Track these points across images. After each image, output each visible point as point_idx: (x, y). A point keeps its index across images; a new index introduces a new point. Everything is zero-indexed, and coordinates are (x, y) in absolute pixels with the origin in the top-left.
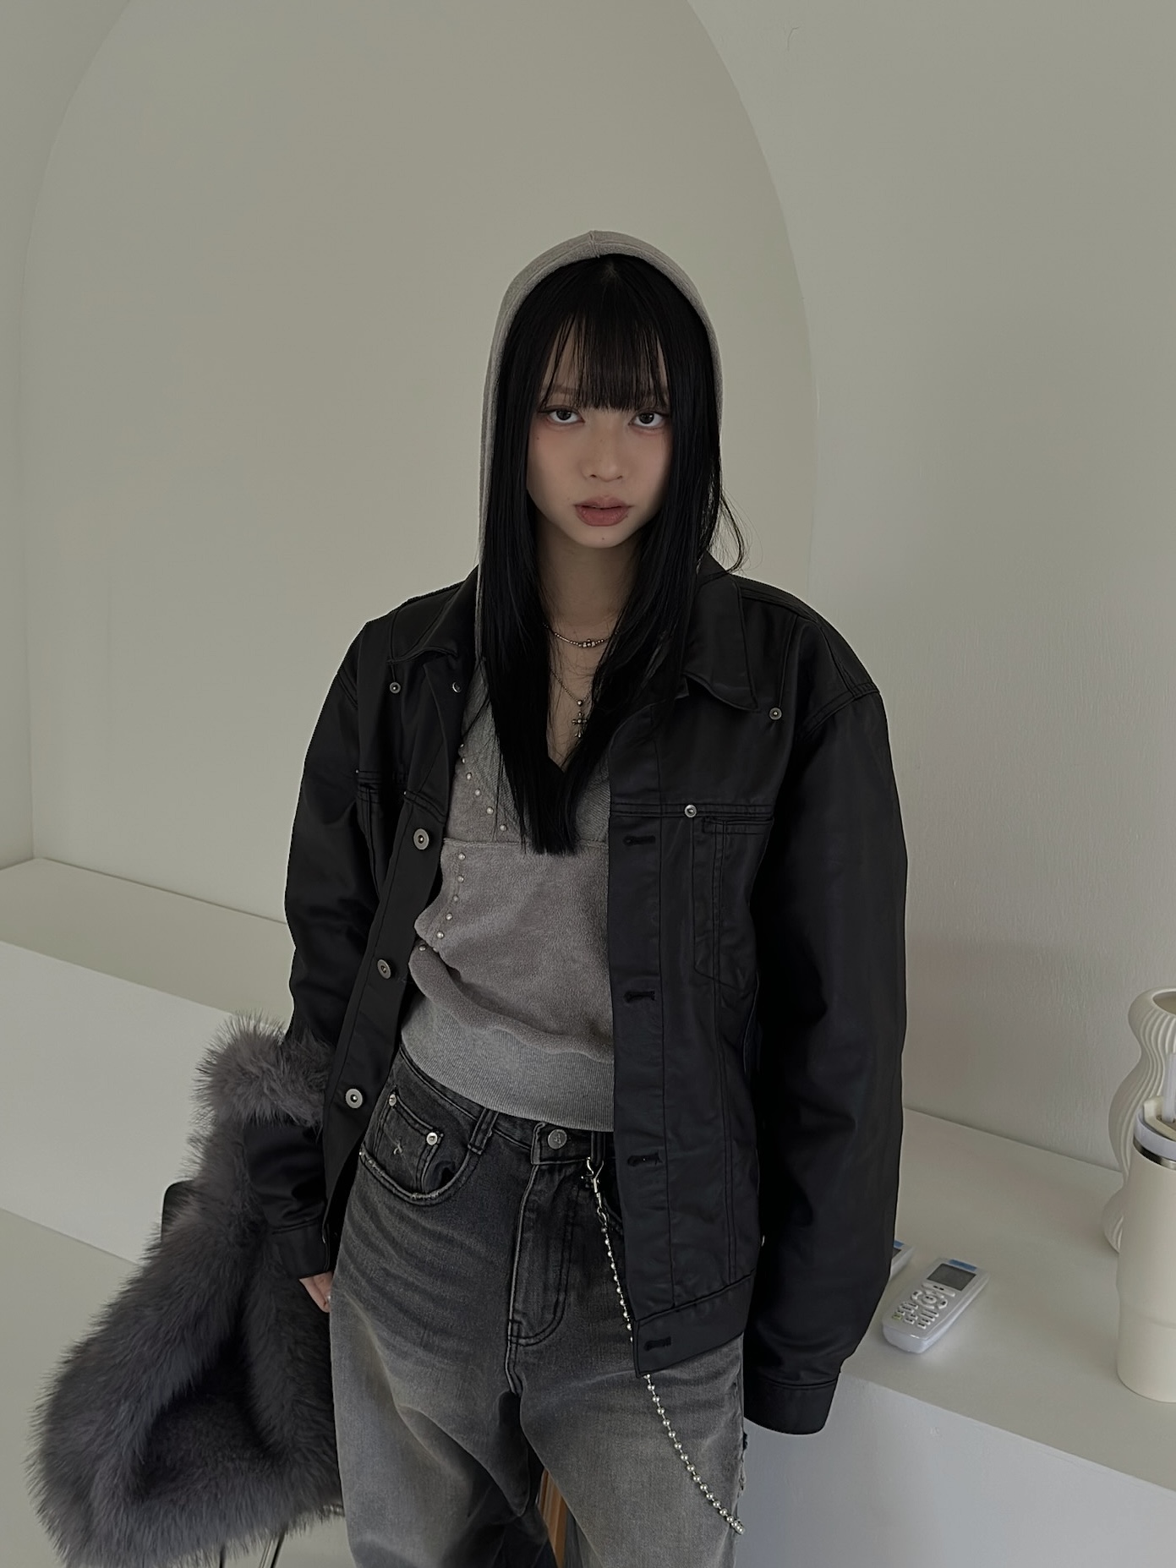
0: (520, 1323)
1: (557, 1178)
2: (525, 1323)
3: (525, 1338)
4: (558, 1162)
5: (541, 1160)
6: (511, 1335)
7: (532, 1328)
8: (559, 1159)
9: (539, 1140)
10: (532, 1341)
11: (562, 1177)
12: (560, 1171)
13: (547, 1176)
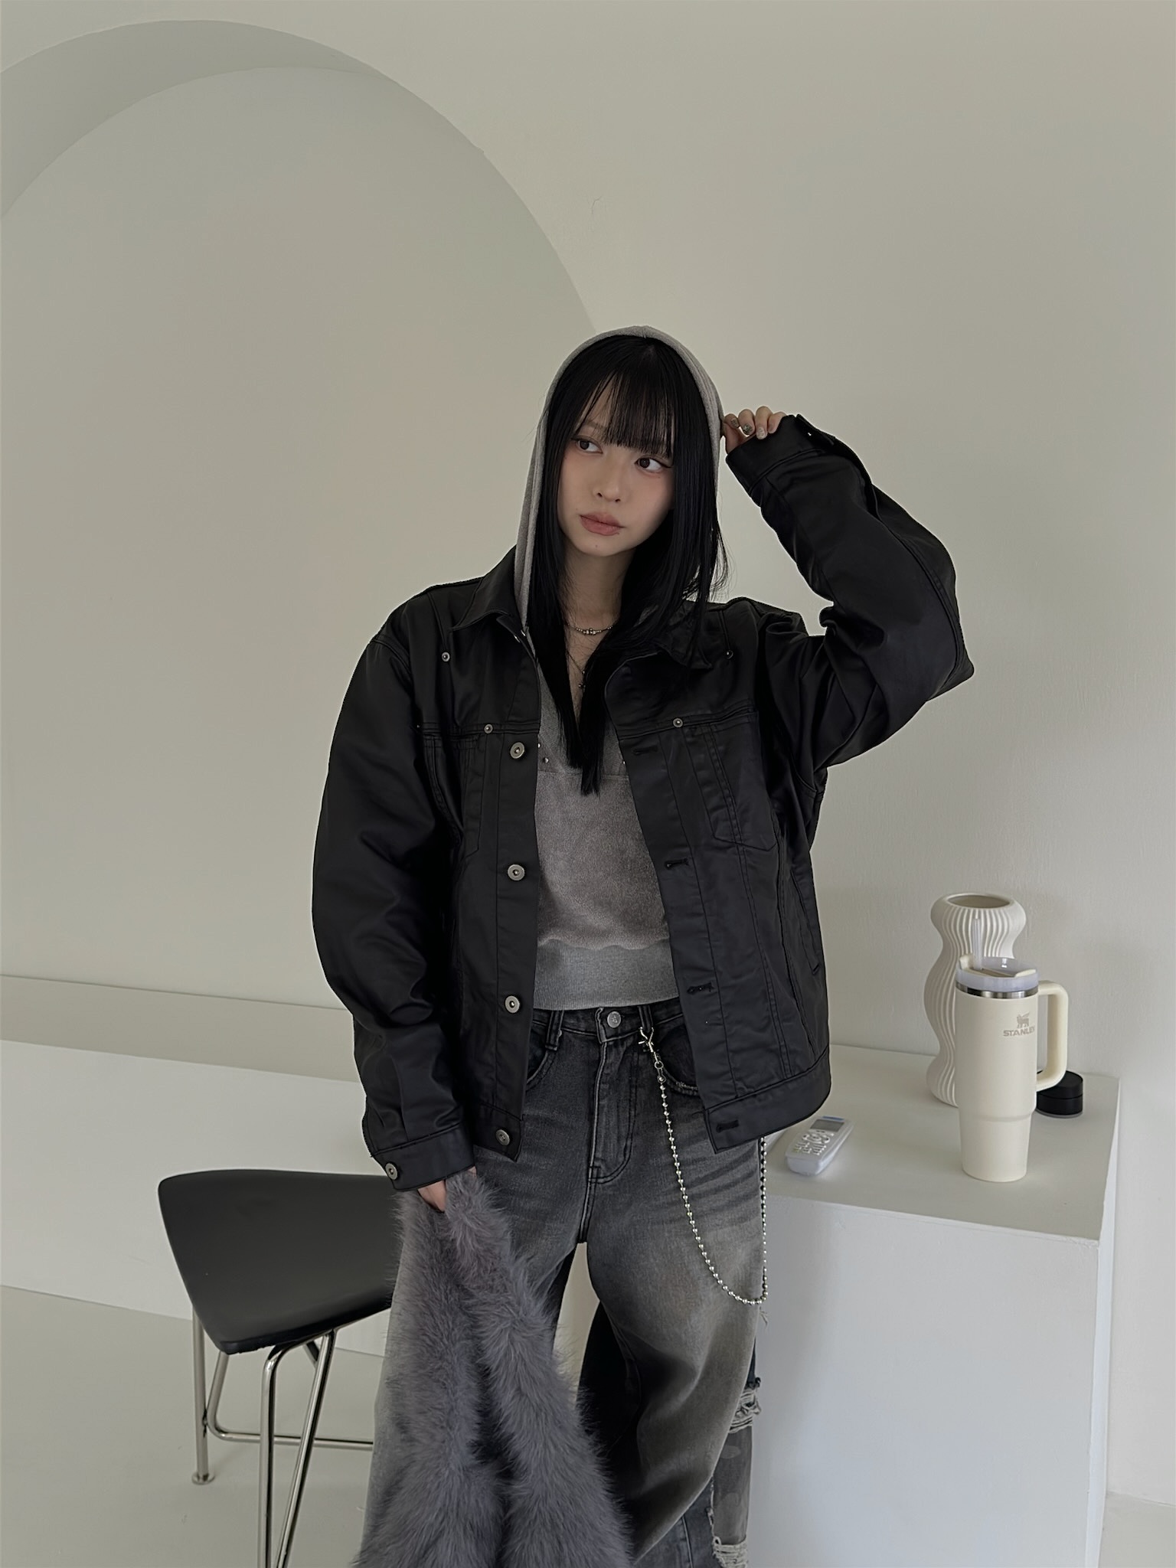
0: (600, 1167)
1: (622, 1050)
2: (603, 1167)
3: (603, 1178)
4: (620, 1037)
5: (607, 1038)
6: (592, 1178)
7: (608, 1168)
8: (620, 1035)
9: (601, 1023)
10: (609, 1179)
11: (625, 1048)
12: (622, 1045)
13: (614, 1050)
